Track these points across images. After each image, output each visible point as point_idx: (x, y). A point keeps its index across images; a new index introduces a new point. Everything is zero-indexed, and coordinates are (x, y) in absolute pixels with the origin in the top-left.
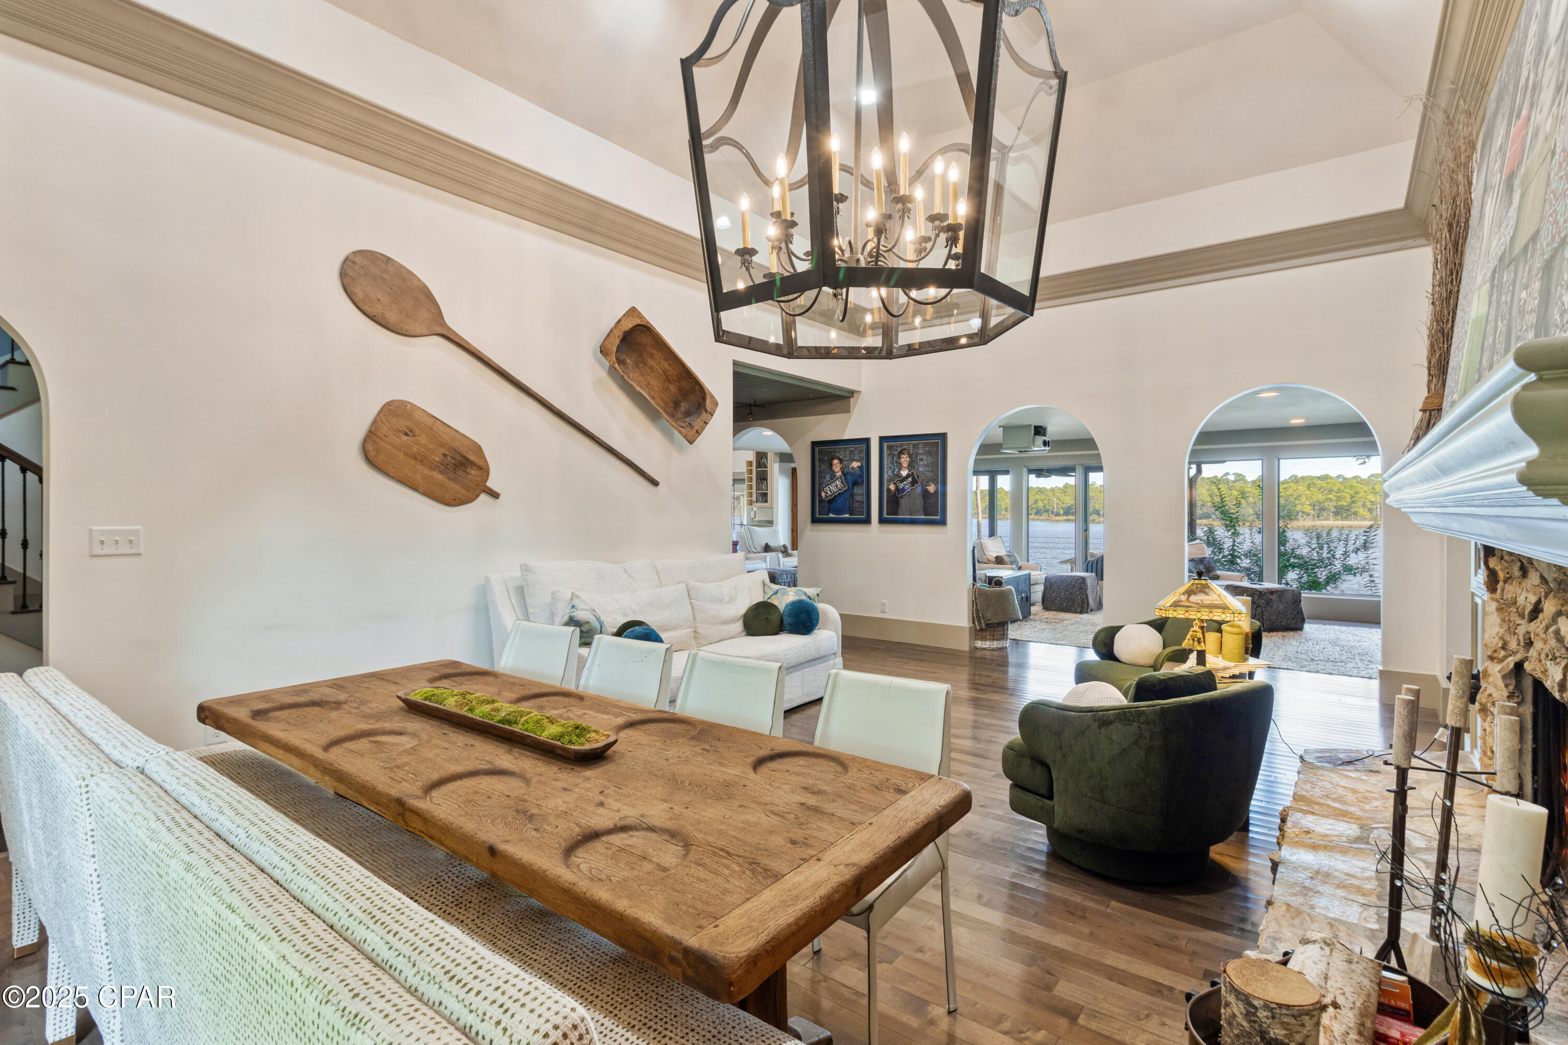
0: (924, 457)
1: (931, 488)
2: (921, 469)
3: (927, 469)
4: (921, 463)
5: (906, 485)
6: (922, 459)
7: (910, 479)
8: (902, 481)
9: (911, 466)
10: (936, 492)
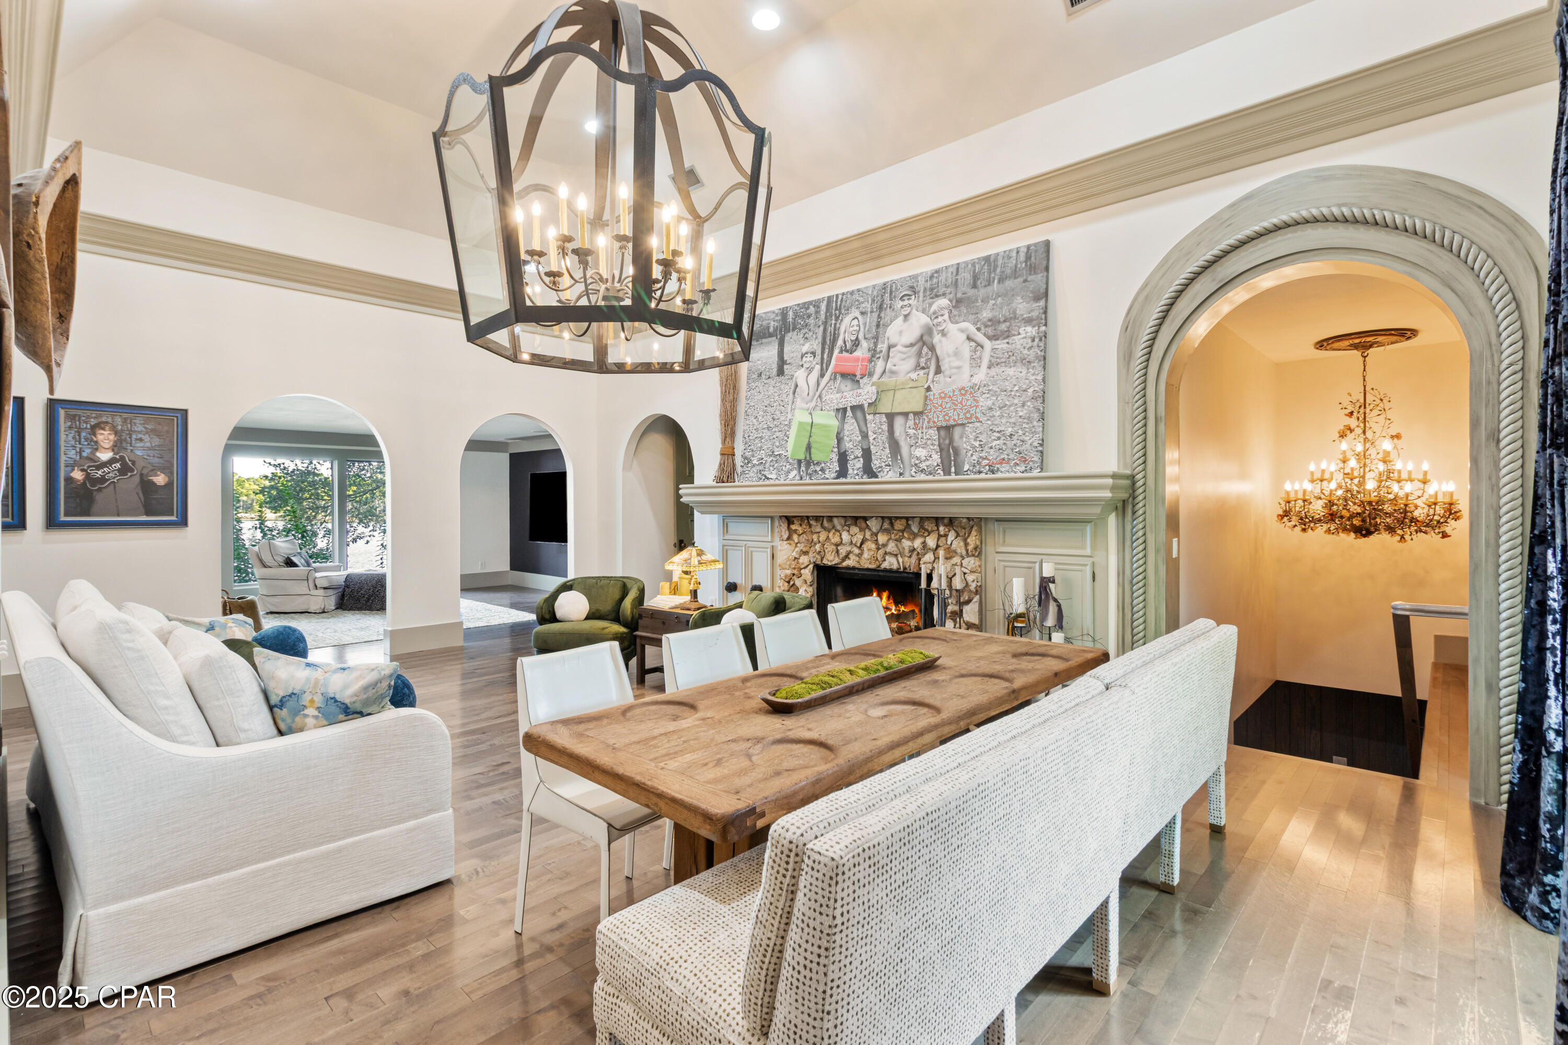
0: (146, 438)
1: (160, 479)
2: (139, 453)
3: (151, 453)
4: (140, 444)
5: (111, 472)
6: (141, 440)
7: (118, 465)
8: (99, 467)
9: (116, 447)
10: (169, 485)
